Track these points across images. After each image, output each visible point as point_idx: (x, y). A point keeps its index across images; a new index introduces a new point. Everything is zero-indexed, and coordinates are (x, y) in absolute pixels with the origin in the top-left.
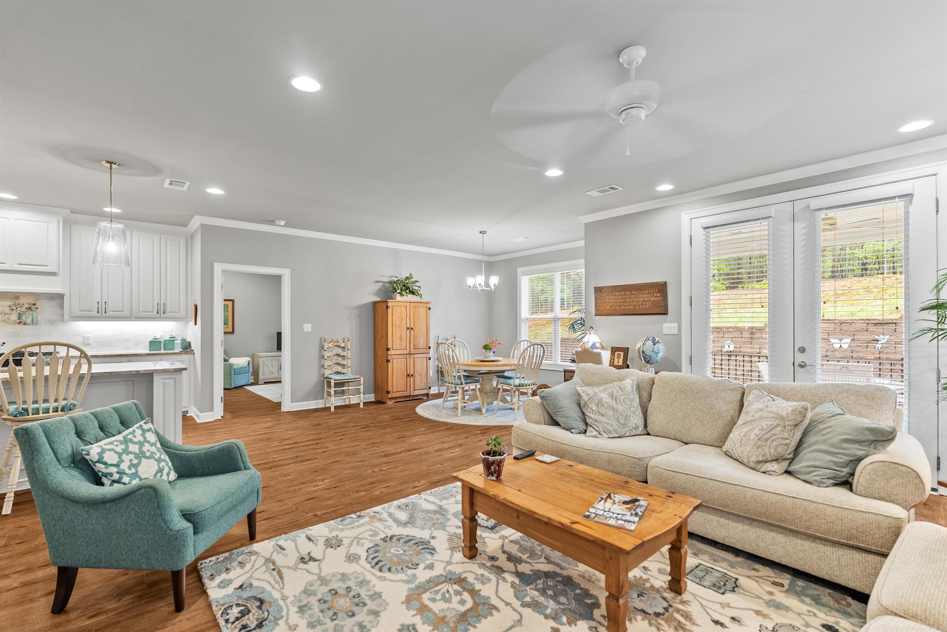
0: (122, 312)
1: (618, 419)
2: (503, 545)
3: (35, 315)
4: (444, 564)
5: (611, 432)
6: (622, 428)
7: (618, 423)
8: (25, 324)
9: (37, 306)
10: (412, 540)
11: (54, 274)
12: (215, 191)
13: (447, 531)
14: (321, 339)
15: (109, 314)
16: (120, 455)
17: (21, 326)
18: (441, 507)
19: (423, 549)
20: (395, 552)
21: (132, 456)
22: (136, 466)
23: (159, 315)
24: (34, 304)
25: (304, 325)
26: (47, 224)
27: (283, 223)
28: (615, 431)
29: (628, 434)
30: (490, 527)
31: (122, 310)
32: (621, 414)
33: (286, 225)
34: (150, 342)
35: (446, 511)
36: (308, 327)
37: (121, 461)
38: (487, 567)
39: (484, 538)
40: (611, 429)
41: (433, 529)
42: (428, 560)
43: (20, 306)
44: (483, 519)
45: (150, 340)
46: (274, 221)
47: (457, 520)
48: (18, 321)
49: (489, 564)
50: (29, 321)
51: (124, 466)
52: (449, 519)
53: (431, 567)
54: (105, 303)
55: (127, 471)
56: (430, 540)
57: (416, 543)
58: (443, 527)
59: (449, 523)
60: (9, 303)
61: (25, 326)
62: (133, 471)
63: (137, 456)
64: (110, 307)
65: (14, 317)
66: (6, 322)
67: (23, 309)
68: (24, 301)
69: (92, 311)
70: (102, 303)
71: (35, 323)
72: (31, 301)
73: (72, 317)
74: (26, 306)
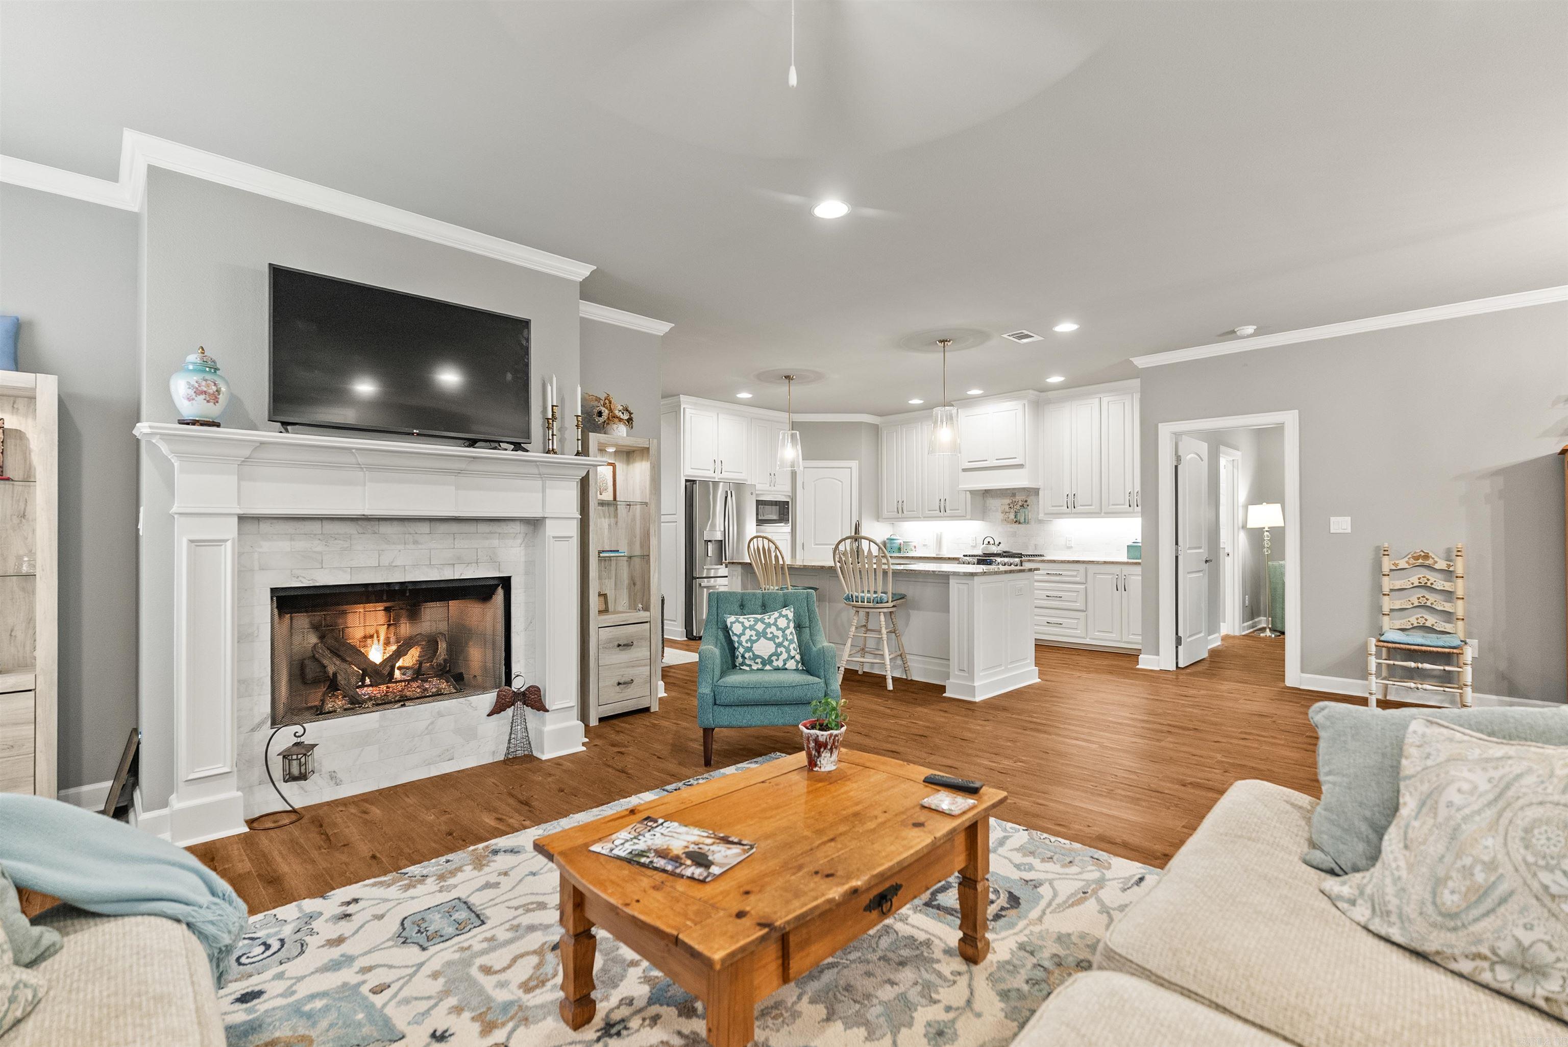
0: (1091, 505)
1: (1438, 883)
3: (1027, 513)
5: (1388, 913)
6: (1434, 925)
7: (1428, 897)
8: (1020, 523)
9: (1029, 503)
11: (1021, 466)
12: (1066, 327)
14: (1378, 549)
15: (1078, 508)
16: (745, 628)
17: (1017, 525)
21: (753, 633)
22: (753, 642)
23: (1133, 509)
24: (1026, 501)
25: (1332, 519)
26: (1015, 411)
27: (1250, 329)
28: (1400, 916)
29: (1465, 966)
31: (1090, 503)
32: (1467, 872)
33: (1256, 334)
34: (1128, 546)
36: (1341, 524)
37: (743, 634)
40: (1393, 903)
43: (1015, 505)
45: (1130, 543)
46: (1233, 332)
48: (1014, 520)
50: (1022, 520)
51: (743, 639)
54: (1075, 495)
55: (744, 644)
60: (1008, 501)
61: (1019, 525)
62: (749, 645)
63: (758, 634)
64: (1079, 500)
65: (1012, 516)
66: (1006, 520)
67: (1018, 507)
68: (1019, 498)
69: (1062, 506)
70: (1071, 497)
71: (1026, 522)
72: (1024, 498)
73: (1046, 514)
74: (1020, 503)
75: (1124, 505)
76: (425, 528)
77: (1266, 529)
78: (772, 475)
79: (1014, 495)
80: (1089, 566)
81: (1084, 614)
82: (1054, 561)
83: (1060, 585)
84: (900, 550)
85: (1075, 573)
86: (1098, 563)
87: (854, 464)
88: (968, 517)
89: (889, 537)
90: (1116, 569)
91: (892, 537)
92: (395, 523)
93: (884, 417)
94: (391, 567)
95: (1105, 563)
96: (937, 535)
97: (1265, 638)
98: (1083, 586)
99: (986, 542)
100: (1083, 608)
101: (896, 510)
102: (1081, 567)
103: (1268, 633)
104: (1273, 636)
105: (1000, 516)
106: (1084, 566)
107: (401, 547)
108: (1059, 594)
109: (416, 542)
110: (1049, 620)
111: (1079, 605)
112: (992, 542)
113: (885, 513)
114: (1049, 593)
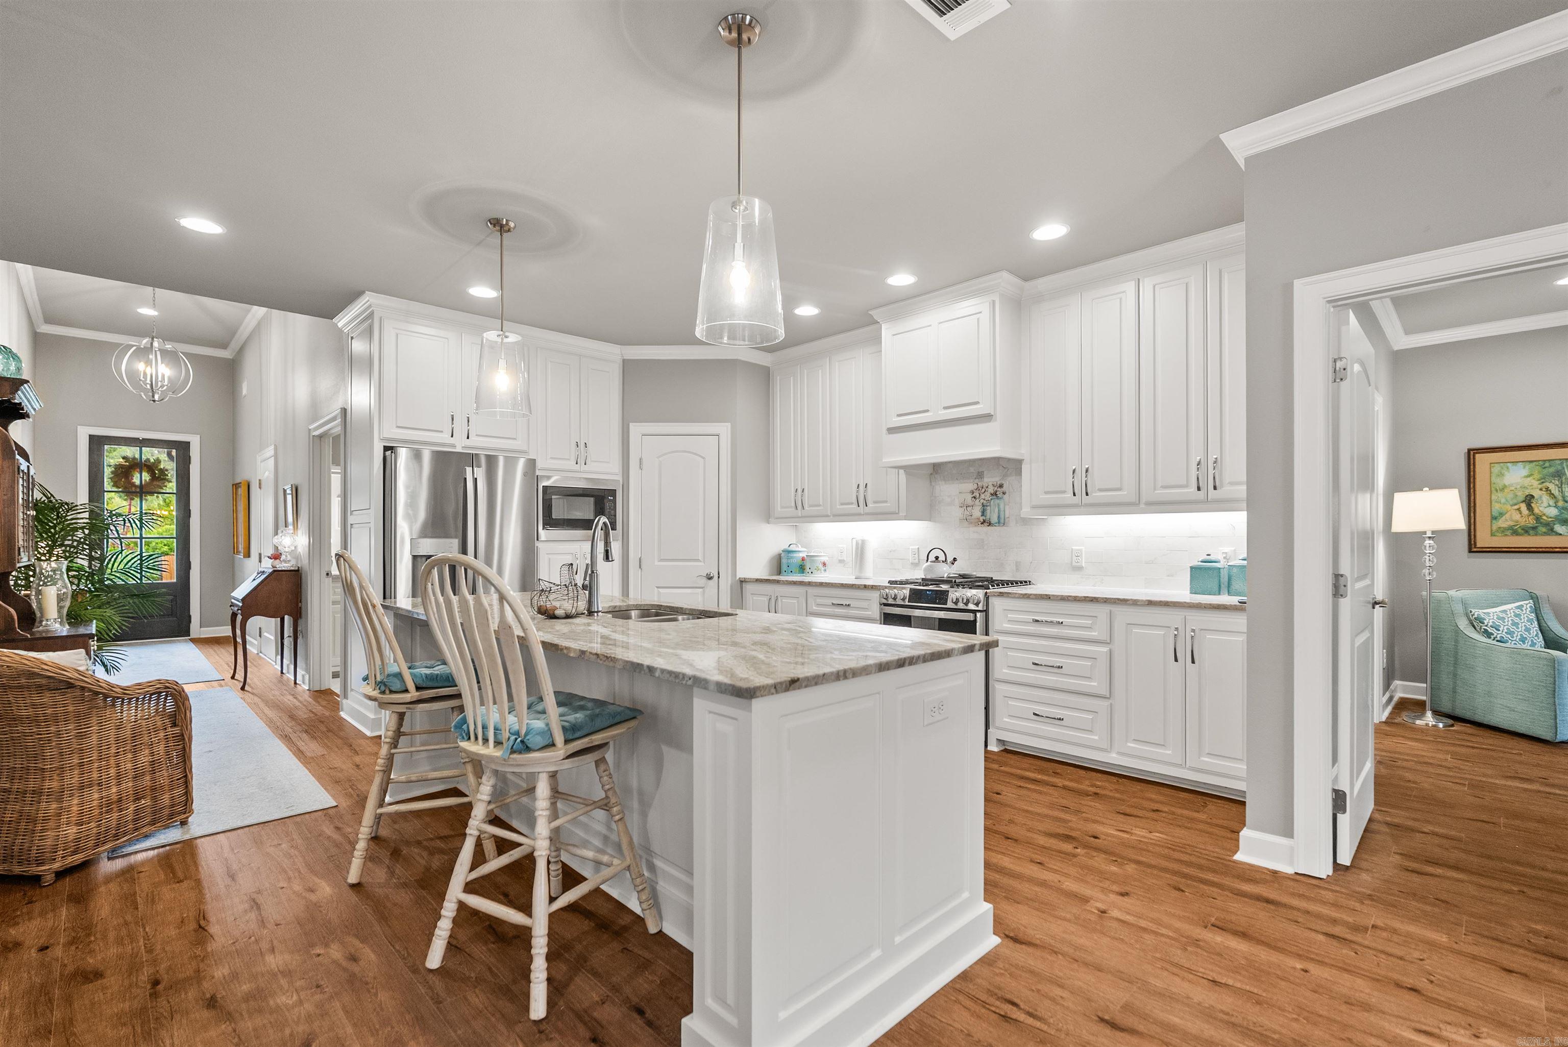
0: (1119, 489)
3: (1002, 506)
8: (990, 524)
9: (1004, 489)
11: (989, 417)
15: (1096, 496)
17: (985, 529)
23: (1201, 494)
24: (1001, 486)
26: (976, 318)
31: (1119, 486)
34: (1192, 568)
43: (983, 490)
45: (1196, 563)
48: (982, 519)
50: (994, 519)
54: (1087, 471)
60: (970, 483)
61: (989, 527)
64: (1096, 481)
65: (977, 512)
66: (968, 520)
67: (987, 496)
68: (990, 480)
69: (1064, 492)
70: (1080, 474)
71: (1001, 522)
72: (997, 480)
73: (1034, 507)
74: (991, 490)
75: (1186, 486)
77: (1429, 534)
78: (582, 446)
79: (980, 475)
80: (1117, 609)
81: (1105, 703)
82: (1047, 597)
83: (1059, 644)
84: (802, 569)
85: (1088, 622)
86: (1135, 603)
87: (724, 429)
88: (902, 514)
89: (786, 547)
90: (1174, 618)
91: (793, 548)
93: (778, 353)
95: (1150, 603)
96: (857, 544)
97: (1424, 730)
98: (1104, 649)
99: (932, 558)
100: (1104, 691)
101: (793, 504)
102: (1102, 611)
103: (1429, 719)
104: (1441, 725)
105: (958, 512)
106: (1106, 608)
108: (1057, 661)
110: (1039, 709)
111: (1096, 685)
112: (942, 558)
113: (778, 509)
114: (1038, 658)
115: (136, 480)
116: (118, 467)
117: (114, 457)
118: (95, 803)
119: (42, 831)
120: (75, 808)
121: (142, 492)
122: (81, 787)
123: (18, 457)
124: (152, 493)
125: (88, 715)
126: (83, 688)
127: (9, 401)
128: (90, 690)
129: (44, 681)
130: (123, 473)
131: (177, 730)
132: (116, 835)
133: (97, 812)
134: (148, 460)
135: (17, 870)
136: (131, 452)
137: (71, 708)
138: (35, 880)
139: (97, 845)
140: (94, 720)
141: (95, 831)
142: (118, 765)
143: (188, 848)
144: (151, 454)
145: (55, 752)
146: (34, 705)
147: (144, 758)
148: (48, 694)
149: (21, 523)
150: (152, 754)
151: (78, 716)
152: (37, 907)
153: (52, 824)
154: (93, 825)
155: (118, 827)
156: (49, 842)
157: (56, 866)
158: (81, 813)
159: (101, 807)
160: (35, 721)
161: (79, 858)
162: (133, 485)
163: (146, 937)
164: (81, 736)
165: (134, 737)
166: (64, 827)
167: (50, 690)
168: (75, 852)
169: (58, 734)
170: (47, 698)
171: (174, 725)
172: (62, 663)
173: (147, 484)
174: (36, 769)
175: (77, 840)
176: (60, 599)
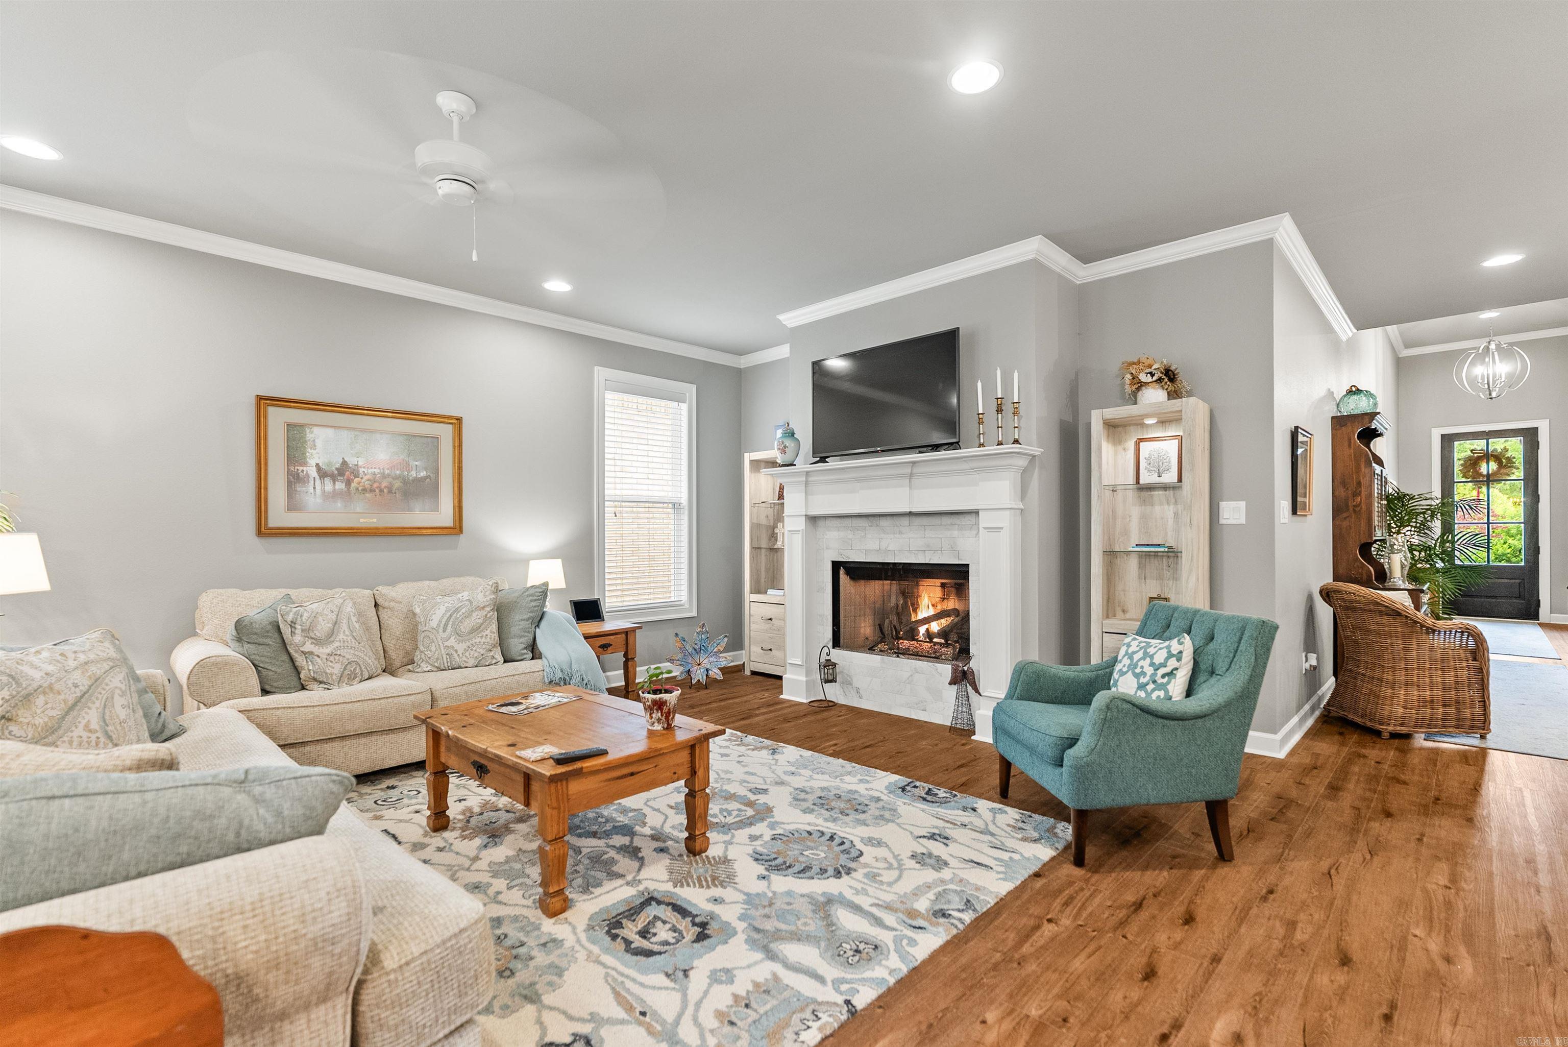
2: (639, 870)
4: (734, 840)
10: (799, 872)
13: (740, 891)
18: (772, 956)
19: (775, 859)
20: (818, 852)
30: (653, 903)
35: (751, 942)
38: (672, 839)
39: (670, 880)
41: (770, 895)
42: (761, 845)
44: (664, 922)
47: (724, 919)
49: (670, 843)
52: (742, 918)
53: (753, 838)
56: (767, 873)
57: (790, 867)
58: (751, 900)
59: (738, 909)
76: (905, 521)
92: (889, 518)
94: (887, 551)
107: (892, 536)
109: (900, 533)
115: (1483, 468)
116: (1469, 459)
117: (1462, 450)
118: (1415, 698)
119: (1382, 704)
120: (1402, 697)
121: (1489, 480)
122: (1407, 684)
123: (1374, 465)
124: (1499, 481)
125: (1410, 637)
126: (1407, 617)
127: (1368, 428)
128: (1411, 619)
129: (1383, 609)
130: (1472, 463)
131: (1476, 664)
132: (1429, 725)
133: (1416, 704)
134: (1495, 450)
135: (1369, 724)
136: (1480, 445)
137: (1399, 630)
138: (1378, 733)
139: (1416, 727)
140: (1414, 641)
141: (1414, 716)
142: (1431, 677)
143: (1482, 754)
144: (1497, 444)
145: (1390, 656)
146: (1377, 623)
147: (1450, 677)
148: (1385, 617)
149: (1376, 509)
150: (1456, 676)
151: (1404, 637)
152: (1378, 746)
153: (1388, 702)
154: (1413, 711)
155: (1431, 719)
156: (1386, 713)
157: (1391, 728)
158: (1406, 701)
159: (1419, 701)
160: (1378, 634)
161: (1403, 730)
162: (1481, 475)
163: (1438, 780)
164: (1406, 650)
165: (1443, 660)
166: (1395, 706)
167: (1387, 615)
168: (1402, 725)
169: (1392, 645)
170: (1385, 620)
171: (1475, 659)
172: (1394, 599)
173: (1495, 474)
174: (1380, 665)
175: (1403, 717)
176: (1403, 566)
